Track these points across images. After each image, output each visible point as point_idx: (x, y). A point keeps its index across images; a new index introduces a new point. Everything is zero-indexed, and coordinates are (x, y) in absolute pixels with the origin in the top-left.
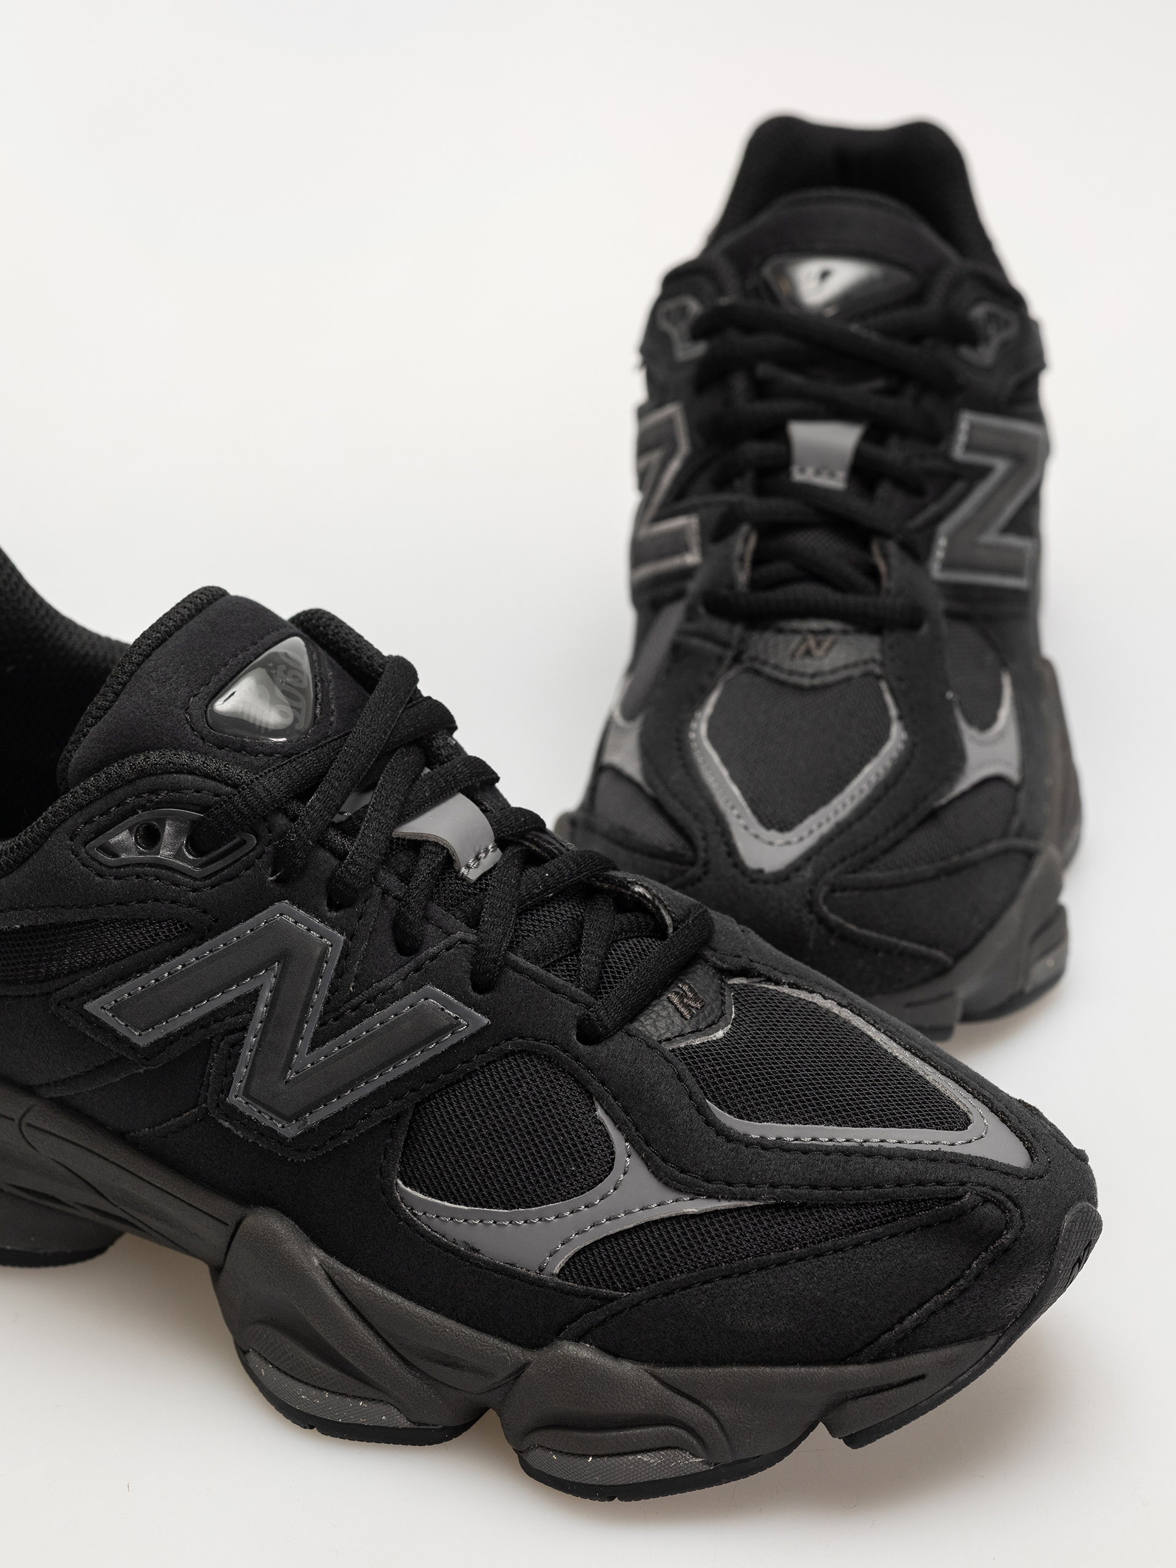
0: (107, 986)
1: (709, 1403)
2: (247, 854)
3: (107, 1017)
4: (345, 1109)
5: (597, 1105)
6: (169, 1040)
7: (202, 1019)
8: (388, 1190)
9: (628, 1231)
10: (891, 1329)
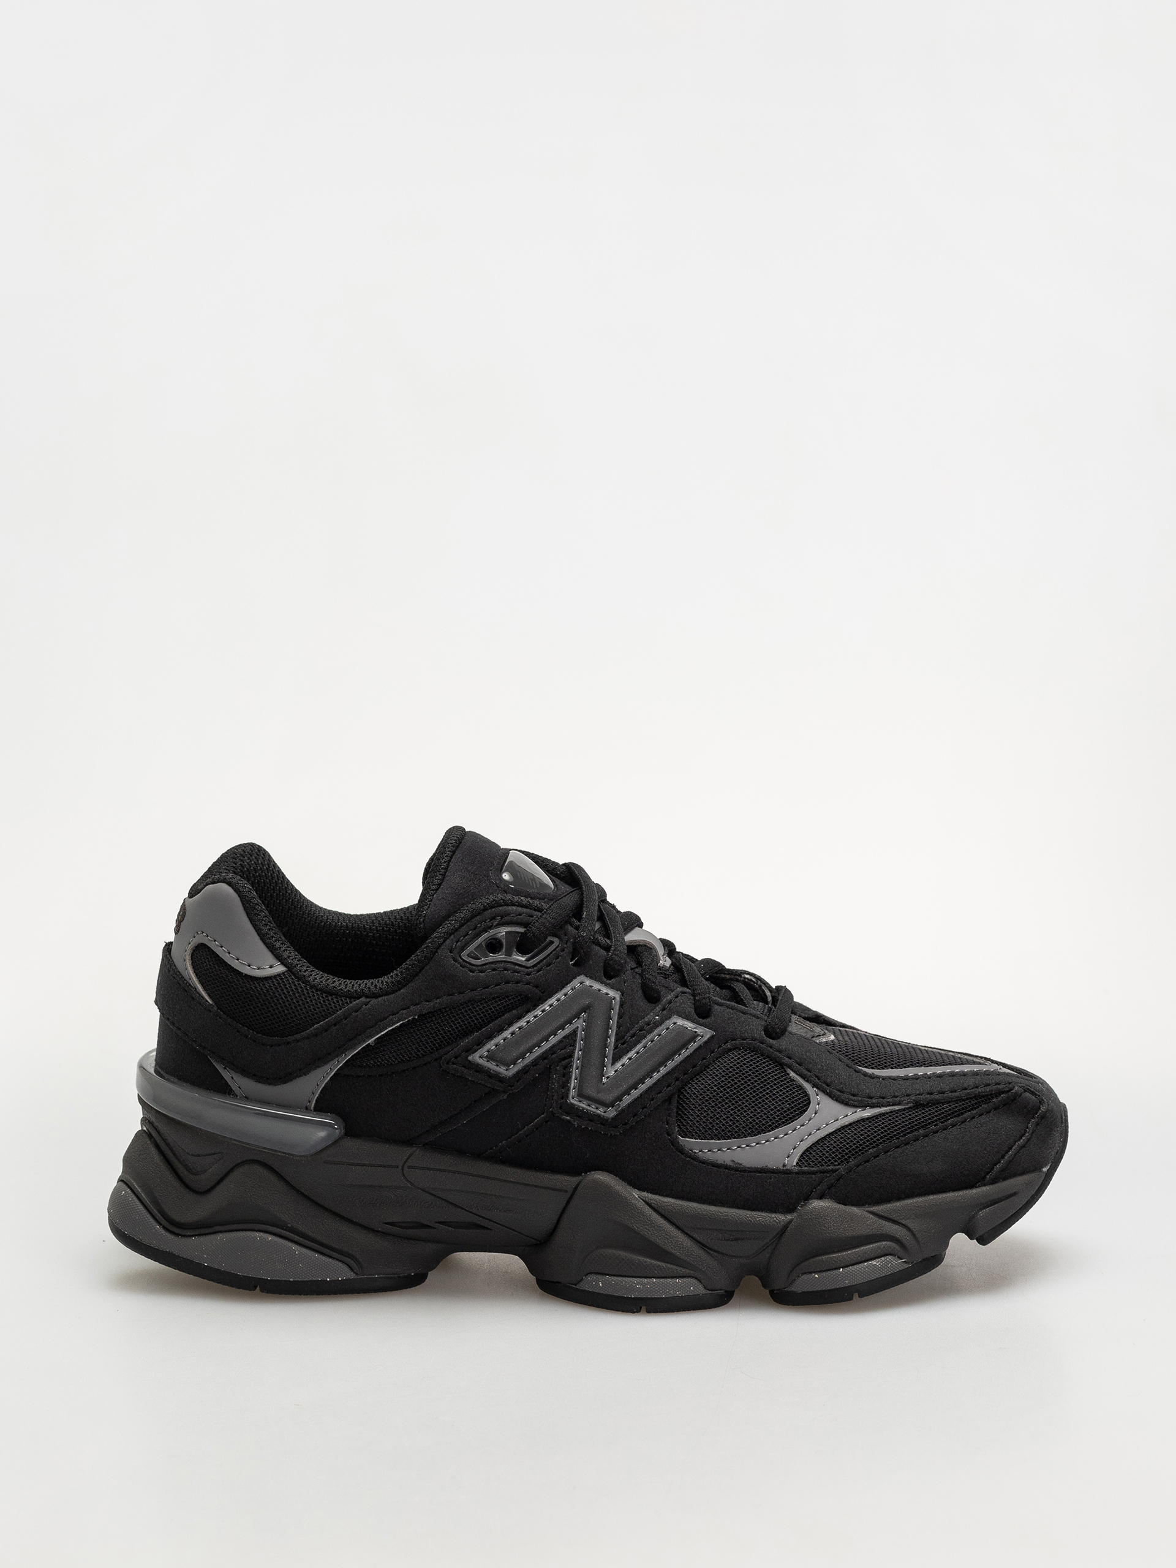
0: (480, 1044)
1: (904, 1222)
2: (555, 949)
3: (483, 1062)
4: (641, 1095)
5: (789, 1071)
6: (525, 1070)
7: (543, 1053)
8: (675, 1143)
9: (831, 1134)
10: (1000, 1162)
